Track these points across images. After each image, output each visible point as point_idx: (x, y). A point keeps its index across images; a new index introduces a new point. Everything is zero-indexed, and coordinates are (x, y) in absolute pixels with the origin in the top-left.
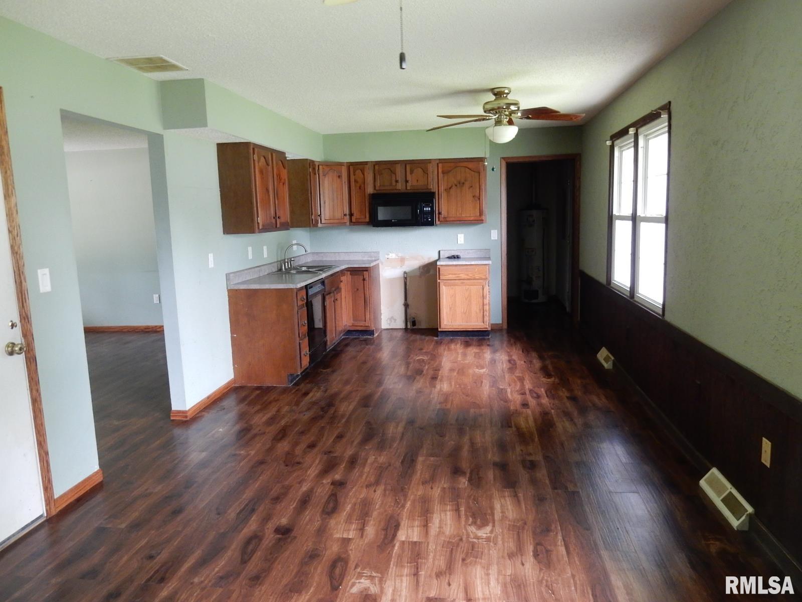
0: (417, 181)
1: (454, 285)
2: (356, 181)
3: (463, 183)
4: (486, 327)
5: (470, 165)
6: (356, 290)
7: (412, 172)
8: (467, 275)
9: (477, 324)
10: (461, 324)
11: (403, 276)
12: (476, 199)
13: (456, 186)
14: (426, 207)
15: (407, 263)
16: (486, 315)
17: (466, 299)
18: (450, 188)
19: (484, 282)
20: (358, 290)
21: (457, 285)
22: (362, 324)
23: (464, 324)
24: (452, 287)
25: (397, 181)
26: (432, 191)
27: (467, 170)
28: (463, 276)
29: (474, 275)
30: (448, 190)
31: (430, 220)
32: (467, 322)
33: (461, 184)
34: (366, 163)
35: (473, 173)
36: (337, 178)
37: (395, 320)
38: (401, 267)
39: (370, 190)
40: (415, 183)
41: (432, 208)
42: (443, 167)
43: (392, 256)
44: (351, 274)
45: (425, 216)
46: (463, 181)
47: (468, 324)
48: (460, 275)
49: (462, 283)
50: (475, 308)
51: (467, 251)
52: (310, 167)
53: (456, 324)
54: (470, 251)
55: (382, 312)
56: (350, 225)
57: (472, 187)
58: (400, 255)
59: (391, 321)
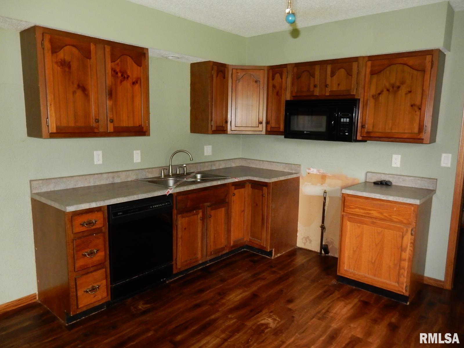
0: (339, 85)
1: (362, 222)
2: (274, 86)
3: (399, 87)
4: (401, 289)
5: (411, 61)
6: (255, 205)
7: (333, 74)
8: (381, 213)
9: (388, 282)
10: (367, 275)
11: (323, 195)
12: (416, 108)
13: (388, 90)
14: (344, 118)
15: (328, 181)
16: (402, 274)
17: (376, 245)
18: (379, 94)
19: (405, 229)
20: (257, 205)
21: (366, 224)
22: (258, 241)
23: (370, 276)
24: (359, 224)
25: (315, 86)
26: (356, 97)
27: (406, 68)
28: (375, 214)
29: (390, 216)
30: (376, 97)
31: (347, 134)
32: (375, 276)
33: (395, 89)
34: (285, 66)
35: (415, 72)
36: (254, 83)
37: (311, 241)
38: (322, 184)
39: (288, 96)
40: (335, 88)
41: (351, 119)
42: (372, 66)
43: (314, 171)
44: (252, 187)
45: (342, 129)
46: (398, 84)
47: (376, 278)
48: (372, 212)
49: (373, 223)
50: (387, 261)
51: (403, 177)
52: (212, 70)
53: (360, 274)
54: (407, 178)
55: (299, 229)
56: (266, 134)
57: (410, 92)
58: (322, 171)
59: (307, 241)
